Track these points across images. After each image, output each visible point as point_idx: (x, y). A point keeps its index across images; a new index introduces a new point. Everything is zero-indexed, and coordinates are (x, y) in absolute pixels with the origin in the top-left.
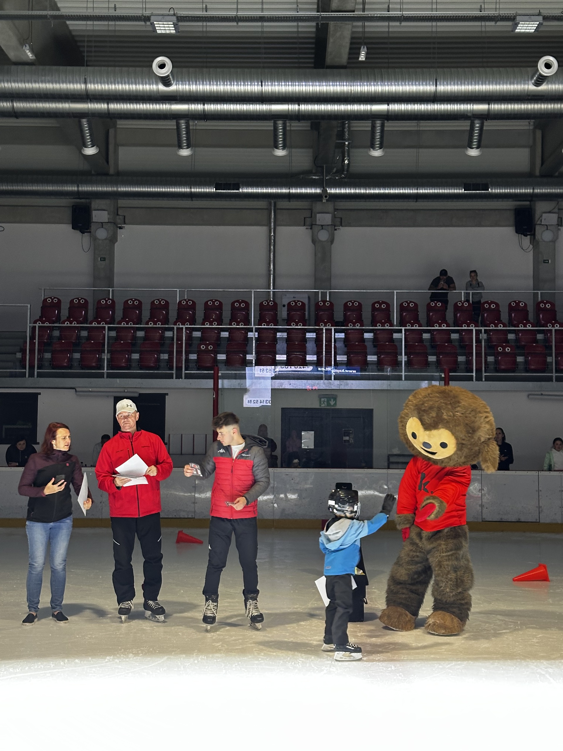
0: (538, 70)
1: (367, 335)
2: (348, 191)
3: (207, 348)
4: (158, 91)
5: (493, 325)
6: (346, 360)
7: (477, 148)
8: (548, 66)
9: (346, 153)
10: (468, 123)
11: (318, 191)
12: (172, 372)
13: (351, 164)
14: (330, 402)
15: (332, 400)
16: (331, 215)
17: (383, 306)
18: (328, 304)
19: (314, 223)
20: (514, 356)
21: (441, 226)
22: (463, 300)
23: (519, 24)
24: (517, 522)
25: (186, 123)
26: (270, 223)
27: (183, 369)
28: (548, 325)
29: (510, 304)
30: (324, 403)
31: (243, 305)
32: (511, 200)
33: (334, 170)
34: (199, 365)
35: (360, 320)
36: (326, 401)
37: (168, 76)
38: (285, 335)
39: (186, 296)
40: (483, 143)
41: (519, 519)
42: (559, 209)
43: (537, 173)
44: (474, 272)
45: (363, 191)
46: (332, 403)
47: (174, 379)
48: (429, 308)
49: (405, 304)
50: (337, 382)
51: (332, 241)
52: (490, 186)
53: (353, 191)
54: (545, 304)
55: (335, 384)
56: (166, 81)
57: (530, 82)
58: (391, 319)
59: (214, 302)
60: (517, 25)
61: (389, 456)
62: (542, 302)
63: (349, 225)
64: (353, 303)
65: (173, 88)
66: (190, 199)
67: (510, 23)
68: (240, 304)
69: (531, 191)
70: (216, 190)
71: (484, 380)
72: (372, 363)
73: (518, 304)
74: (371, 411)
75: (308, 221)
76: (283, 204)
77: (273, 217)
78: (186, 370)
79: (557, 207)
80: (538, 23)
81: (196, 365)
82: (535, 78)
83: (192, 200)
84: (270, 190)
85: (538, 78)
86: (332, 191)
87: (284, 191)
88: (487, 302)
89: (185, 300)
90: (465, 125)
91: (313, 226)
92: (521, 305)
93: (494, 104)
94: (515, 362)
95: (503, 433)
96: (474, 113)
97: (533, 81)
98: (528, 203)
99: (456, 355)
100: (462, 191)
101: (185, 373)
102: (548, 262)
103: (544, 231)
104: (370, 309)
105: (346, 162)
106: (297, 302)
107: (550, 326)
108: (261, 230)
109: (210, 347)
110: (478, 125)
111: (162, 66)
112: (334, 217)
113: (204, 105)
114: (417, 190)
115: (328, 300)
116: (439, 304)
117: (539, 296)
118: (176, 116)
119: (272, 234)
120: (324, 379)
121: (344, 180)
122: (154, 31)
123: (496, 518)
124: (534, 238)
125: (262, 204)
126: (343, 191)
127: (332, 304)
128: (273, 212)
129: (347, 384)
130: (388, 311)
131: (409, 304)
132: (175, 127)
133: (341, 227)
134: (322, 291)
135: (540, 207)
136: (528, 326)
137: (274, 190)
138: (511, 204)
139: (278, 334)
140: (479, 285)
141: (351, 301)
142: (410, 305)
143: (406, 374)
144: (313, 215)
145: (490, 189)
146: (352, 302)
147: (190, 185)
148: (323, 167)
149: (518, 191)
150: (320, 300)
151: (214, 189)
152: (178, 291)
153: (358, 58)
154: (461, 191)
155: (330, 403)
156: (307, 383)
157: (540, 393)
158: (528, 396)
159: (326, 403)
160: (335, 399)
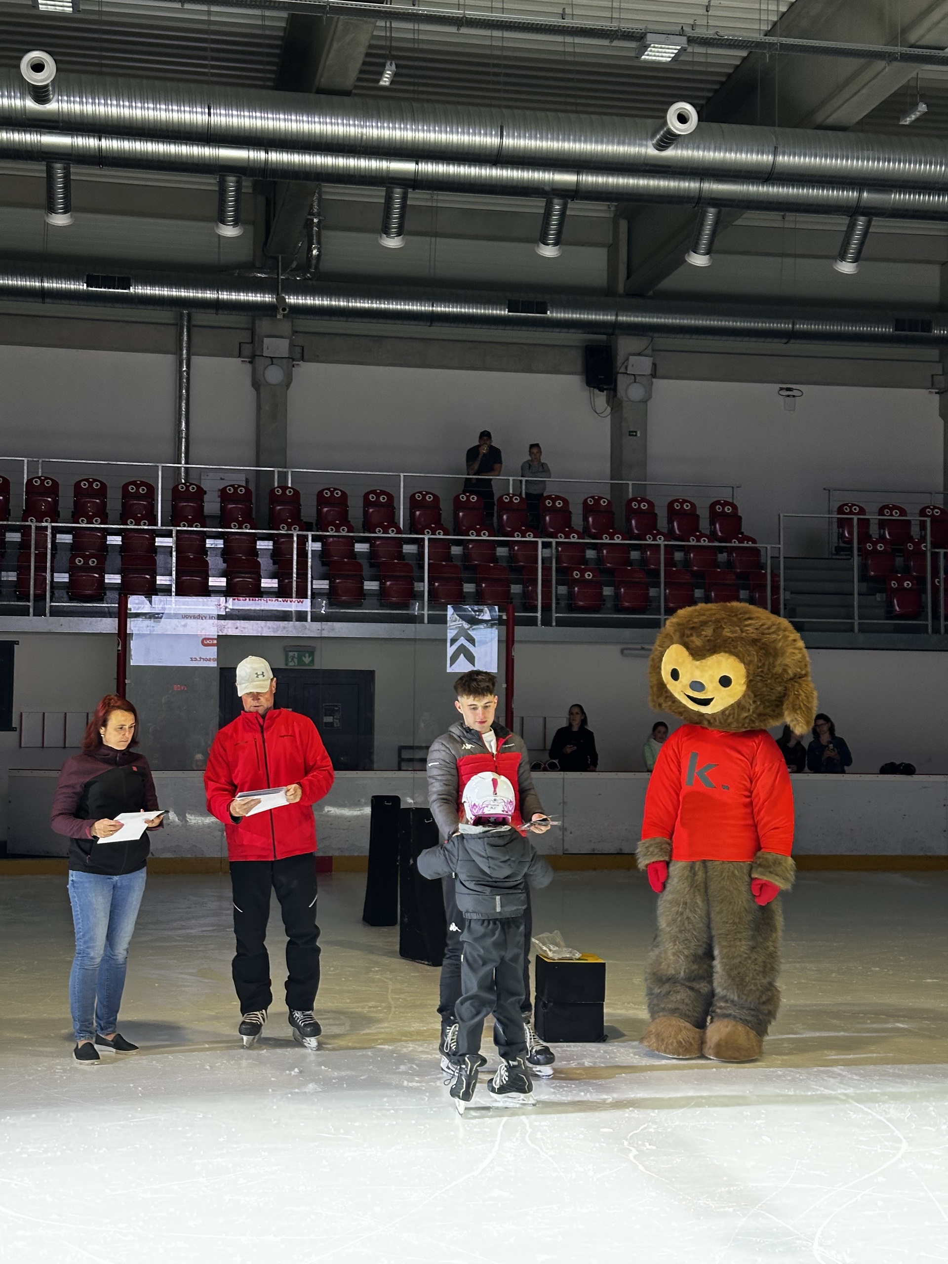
0: (665, 123)
1: (360, 547)
2: (318, 302)
3: (86, 563)
4: (24, 109)
5: (563, 536)
6: (328, 587)
7: (555, 244)
8: (682, 119)
9: (315, 238)
10: (541, 203)
11: (268, 298)
12: (28, 604)
13: (322, 257)
14: (303, 658)
15: (307, 655)
16: (288, 340)
17: (383, 499)
18: (290, 492)
19: (258, 353)
20: (597, 585)
21: (467, 368)
22: (511, 492)
23: (649, 46)
24: (618, 854)
25: (65, 168)
26: (181, 350)
27: (48, 600)
28: (647, 537)
29: (586, 501)
30: (292, 660)
31: (142, 490)
32: (580, 331)
33: (294, 265)
34: (74, 591)
35: (343, 520)
36: (296, 656)
37: (47, 86)
38: (220, 543)
39: (40, 470)
40: (564, 236)
41: (621, 850)
42: (653, 350)
43: (621, 288)
44: (534, 446)
45: (342, 303)
46: (307, 660)
47: (31, 617)
48: (458, 505)
49: (419, 497)
50: (317, 625)
51: (288, 385)
52: (549, 307)
53: (326, 302)
54: (639, 502)
55: (312, 629)
56: (40, 95)
57: (650, 143)
58: (396, 521)
59: (91, 484)
60: (646, 47)
61: (401, 748)
62: (634, 499)
63: (316, 359)
64: (332, 492)
65: (53, 106)
66: (41, 300)
67: (633, 44)
68: (138, 487)
69: (613, 318)
70: (87, 286)
71: (554, 624)
72: (372, 593)
73: (597, 501)
74: (372, 673)
75: (247, 349)
76: (202, 317)
77: (185, 338)
78: (51, 601)
79: (650, 347)
80: (679, 48)
81: (68, 593)
82: (658, 137)
83: (44, 303)
84: (183, 293)
85: (664, 136)
86: (292, 300)
87: (209, 295)
88: (549, 497)
89: (39, 478)
90: (537, 206)
91: (257, 358)
92: (602, 502)
93: (587, 174)
94: (600, 596)
95: (583, 713)
96: (555, 187)
97: (655, 141)
98: (604, 337)
99: (508, 583)
100: (505, 312)
101: (51, 606)
102: (636, 435)
103: (631, 384)
104: (361, 503)
105: (315, 252)
106: (238, 488)
107: (650, 538)
108: (164, 363)
109: (93, 562)
110: (557, 207)
111: (38, 67)
112: (292, 345)
113: (100, 140)
114: (433, 306)
115: (290, 485)
116: (473, 498)
117: (630, 490)
118: (49, 156)
119: (184, 369)
120: (294, 619)
121: (310, 282)
122: (34, 7)
123: (586, 848)
124: (615, 395)
125: (166, 315)
126: (309, 301)
127: (297, 493)
128: (185, 330)
129: (333, 630)
130: (390, 507)
131: (424, 496)
132: (45, 175)
133: (301, 363)
134: (280, 469)
135: (625, 345)
136: (615, 538)
137: (190, 294)
138: (577, 338)
139: (208, 541)
140: (544, 469)
141: (328, 489)
142: (427, 498)
143: (430, 612)
144: (256, 339)
145: (549, 312)
146: (330, 491)
147: (42, 276)
148: (277, 259)
149: (593, 317)
150: (276, 485)
151: (85, 285)
152: (26, 462)
153: (378, 81)
154: (503, 312)
155: (303, 661)
156: (265, 626)
157: (639, 646)
158: (622, 651)
159: (296, 660)
160: (312, 654)
